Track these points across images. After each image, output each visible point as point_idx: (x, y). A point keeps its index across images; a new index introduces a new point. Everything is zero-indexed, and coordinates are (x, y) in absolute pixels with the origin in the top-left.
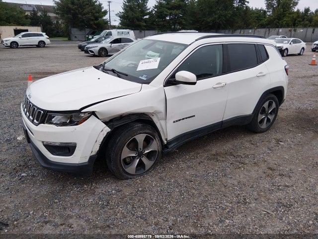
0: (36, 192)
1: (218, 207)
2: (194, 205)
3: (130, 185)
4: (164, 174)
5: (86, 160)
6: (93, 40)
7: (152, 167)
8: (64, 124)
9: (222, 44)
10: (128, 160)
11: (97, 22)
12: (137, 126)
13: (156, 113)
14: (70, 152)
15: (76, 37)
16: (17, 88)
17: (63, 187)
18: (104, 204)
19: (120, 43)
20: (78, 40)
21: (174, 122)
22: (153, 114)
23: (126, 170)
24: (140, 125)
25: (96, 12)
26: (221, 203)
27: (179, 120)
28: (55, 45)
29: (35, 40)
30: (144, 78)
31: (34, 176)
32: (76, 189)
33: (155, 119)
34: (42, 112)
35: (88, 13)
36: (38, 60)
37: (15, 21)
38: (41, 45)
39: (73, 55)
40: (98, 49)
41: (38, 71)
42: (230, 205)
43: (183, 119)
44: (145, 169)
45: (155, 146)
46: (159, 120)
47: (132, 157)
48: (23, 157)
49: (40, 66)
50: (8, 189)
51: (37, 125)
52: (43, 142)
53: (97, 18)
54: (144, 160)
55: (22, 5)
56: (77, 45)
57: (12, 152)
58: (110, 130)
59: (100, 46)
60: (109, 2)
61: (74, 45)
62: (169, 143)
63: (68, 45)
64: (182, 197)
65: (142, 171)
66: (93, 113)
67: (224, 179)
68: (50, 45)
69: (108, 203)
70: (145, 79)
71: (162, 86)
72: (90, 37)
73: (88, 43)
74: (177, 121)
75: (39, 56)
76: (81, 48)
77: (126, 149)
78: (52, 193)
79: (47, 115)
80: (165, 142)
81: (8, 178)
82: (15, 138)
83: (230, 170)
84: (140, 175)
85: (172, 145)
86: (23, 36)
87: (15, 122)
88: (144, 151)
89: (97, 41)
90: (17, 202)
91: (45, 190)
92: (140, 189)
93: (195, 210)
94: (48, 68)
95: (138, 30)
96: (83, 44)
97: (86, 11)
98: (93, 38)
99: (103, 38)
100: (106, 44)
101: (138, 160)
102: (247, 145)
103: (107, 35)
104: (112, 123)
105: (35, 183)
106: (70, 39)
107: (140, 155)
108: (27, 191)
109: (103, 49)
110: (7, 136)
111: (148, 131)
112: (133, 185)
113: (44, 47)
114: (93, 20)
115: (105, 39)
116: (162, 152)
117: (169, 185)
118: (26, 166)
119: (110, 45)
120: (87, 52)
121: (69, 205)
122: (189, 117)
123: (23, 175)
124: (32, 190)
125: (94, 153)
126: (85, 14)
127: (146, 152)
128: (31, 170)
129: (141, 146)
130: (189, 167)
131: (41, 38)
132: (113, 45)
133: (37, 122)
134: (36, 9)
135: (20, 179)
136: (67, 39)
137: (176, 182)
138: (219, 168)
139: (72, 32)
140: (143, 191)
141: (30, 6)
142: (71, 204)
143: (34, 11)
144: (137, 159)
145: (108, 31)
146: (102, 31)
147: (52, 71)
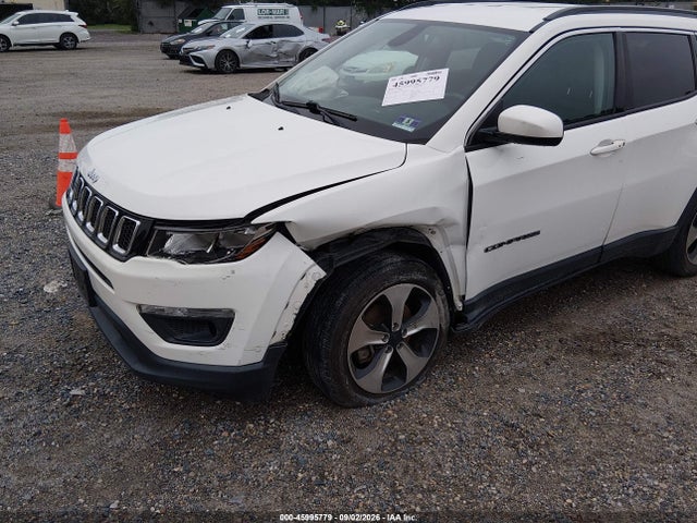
0: (118, 441)
1: (631, 491)
2: (563, 485)
3: (372, 425)
4: (456, 394)
5: (259, 357)
6: (198, 31)
7: (422, 371)
8: (198, 258)
9: (614, 33)
10: (363, 356)
12: (389, 261)
13: (442, 226)
14: (214, 334)
15: (151, 24)
16: (21, 154)
17: (191, 429)
18: (310, 480)
19: (270, 37)
20: (159, 32)
21: (487, 250)
22: (432, 229)
23: (359, 382)
24: (397, 259)
26: (637, 479)
27: (500, 245)
28: (103, 44)
29: (51, 31)
30: (406, 127)
31: (104, 396)
32: (225, 434)
33: (437, 243)
34: (138, 223)
36: (64, 81)
38: (67, 43)
39: (151, 68)
40: (214, 52)
41: (68, 109)
42: (664, 486)
43: (510, 242)
44: (405, 379)
45: (433, 316)
46: (447, 245)
47: (375, 346)
48: (68, 339)
49: (72, 97)
50: (40, 433)
51: (122, 259)
52: (139, 307)
54: (405, 354)
56: (159, 43)
57: (35, 328)
58: (323, 274)
59: (218, 44)
61: (150, 43)
62: (469, 306)
63: (133, 44)
64: (525, 461)
65: (397, 385)
66: (281, 228)
67: (626, 409)
68: (90, 45)
69: (323, 477)
70: (411, 130)
71: (461, 148)
72: (188, 23)
73: (188, 39)
74: (494, 248)
75: (64, 71)
76: (171, 52)
77: (360, 326)
78: (163, 444)
79: (152, 230)
80: (459, 305)
81: (34, 401)
82: (38, 289)
83: (637, 382)
84: (393, 395)
85: (476, 313)
86: (22, 21)
87: (32, 243)
88: (406, 331)
89: (208, 34)
90: (69, 475)
91: (142, 435)
92: (402, 437)
93: (569, 501)
94: (94, 101)
95: (308, 4)
96: (174, 40)
98: (195, 25)
99: (225, 27)
100: (233, 39)
101: (389, 356)
102: (663, 310)
103: (231, 17)
104: (327, 255)
105: (111, 416)
106: (136, 30)
107: (395, 340)
108: (92, 440)
109: (226, 53)
110: (15, 284)
111: (419, 276)
112: (379, 424)
113: (75, 48)
115: (229, 28)
116: (450, 333)
117: (479, 424)
118: (80, 367)
119: (244, 42)
120: (185, 60)
121: (216, 483)
122: (525, 237)
123: (74, 392)
124: (106, 436)
125: (279, 338)
127: (409, 333)
128: (94, 379)
129: (397, 317)
130: (519, 373)
131: (66, 27)
132: (252, 42)
133: (122, 252)
135: (69, 405)
136: (128, 28)
137: (495, 415)
138: (605, 375)
139: (143, 11)
140: (409, 442)
142: (222, 479)
144: (387, 352)
145: (234, 7)
146: (218, 8)
147: (104, 110)
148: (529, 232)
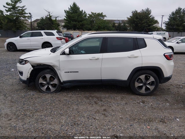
11: (149, 27)
21: (65, 72)
22: (54, 66)
23: (41, 88)
25: (150, 22)
27: (69, 72)
35: (144, 23)
37: (107, 29)
43: (71, 72)
45: (56, 82)
46: (58, 70)
53: (149, 26)
55: (115, 20)
58: (33, 69)
60: (163, 16)
74: (67, 72)
77: (41, 79)
80: (62, 81)
88: (50, 83)
95: (177, 32)
97: (143, 22)
101: (47, 86)
111: (52, 74)
114: (147, 27)
116: (60, 86)
125: (28, 77)
126: (142, 24)
134: (121, 22)
141: (119, 20)
143: (119, 23)
148: (76, 71)
